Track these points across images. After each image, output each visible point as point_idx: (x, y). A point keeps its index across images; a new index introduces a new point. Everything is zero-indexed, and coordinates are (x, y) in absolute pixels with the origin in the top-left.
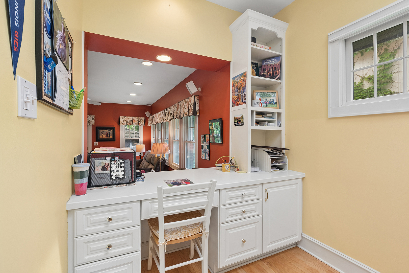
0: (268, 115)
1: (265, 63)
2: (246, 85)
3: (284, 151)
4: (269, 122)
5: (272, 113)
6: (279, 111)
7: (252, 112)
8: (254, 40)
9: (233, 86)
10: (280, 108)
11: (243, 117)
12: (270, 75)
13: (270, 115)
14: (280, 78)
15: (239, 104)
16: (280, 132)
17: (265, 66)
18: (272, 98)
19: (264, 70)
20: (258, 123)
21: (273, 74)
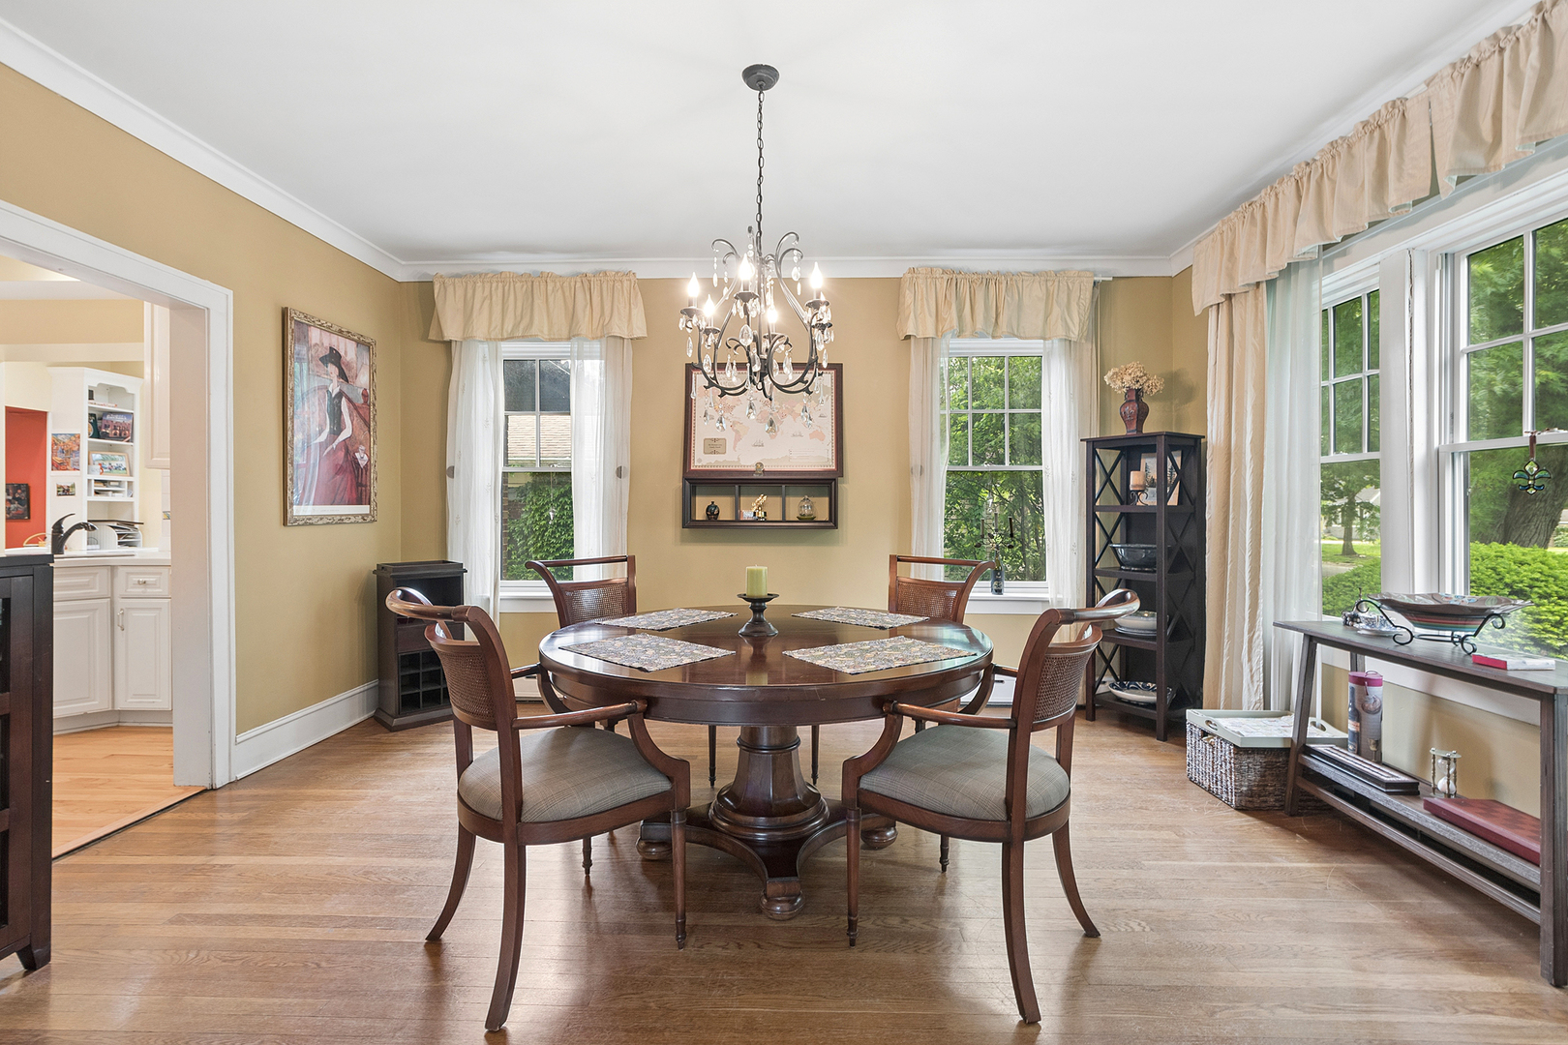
0: (112, 483)
1: (108, 417)
2: (79, 449)
3: (136, 526)
4: (114, 492)
5: (120, 482)
6: (130, 479)
7: (89, 480)
8: (91, 397)
9: (54, 443)
10: (131, 475)
11: (73, 486)
12: (115, 434)
13: (117, 484)
14: (131, 441)
15: (67, 469)
16: (132, 503)
17: (107, 421)
18: (119, 463)
19: (106, 427)
20: (97, 493)
21: (120, 434)
